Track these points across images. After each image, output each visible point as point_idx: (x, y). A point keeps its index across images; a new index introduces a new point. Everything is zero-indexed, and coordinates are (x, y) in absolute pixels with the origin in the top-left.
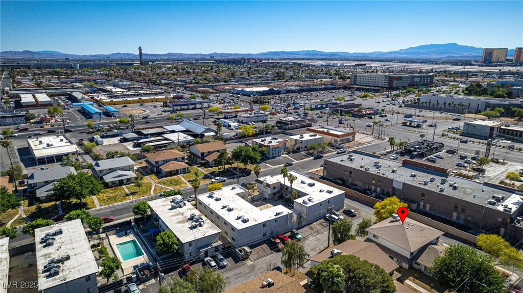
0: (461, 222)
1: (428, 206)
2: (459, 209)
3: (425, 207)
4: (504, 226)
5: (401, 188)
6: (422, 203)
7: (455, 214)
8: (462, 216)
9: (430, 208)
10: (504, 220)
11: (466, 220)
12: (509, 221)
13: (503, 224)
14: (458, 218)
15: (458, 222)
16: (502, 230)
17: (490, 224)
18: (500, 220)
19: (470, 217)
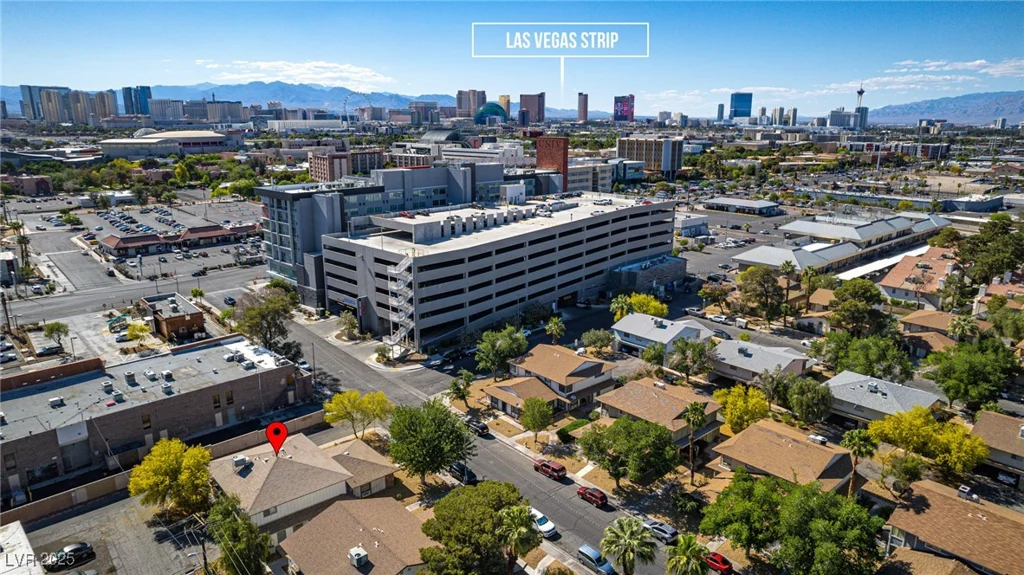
0: (233, 422)
1: (164, 433)
2: (223, 402)
4: (291, 387)
5: (85, 434)
6: (149, 436)
7: (219, 416)
8: (231, 412)
9: (170, 434)
10: (288, 378)
11: (240, 415)
13: (288, 385)
14: (225, 419)
15: (228, 426)
16: (291, 394)
17: (273, 397)
18: (283, 381)
19: (243, 404)
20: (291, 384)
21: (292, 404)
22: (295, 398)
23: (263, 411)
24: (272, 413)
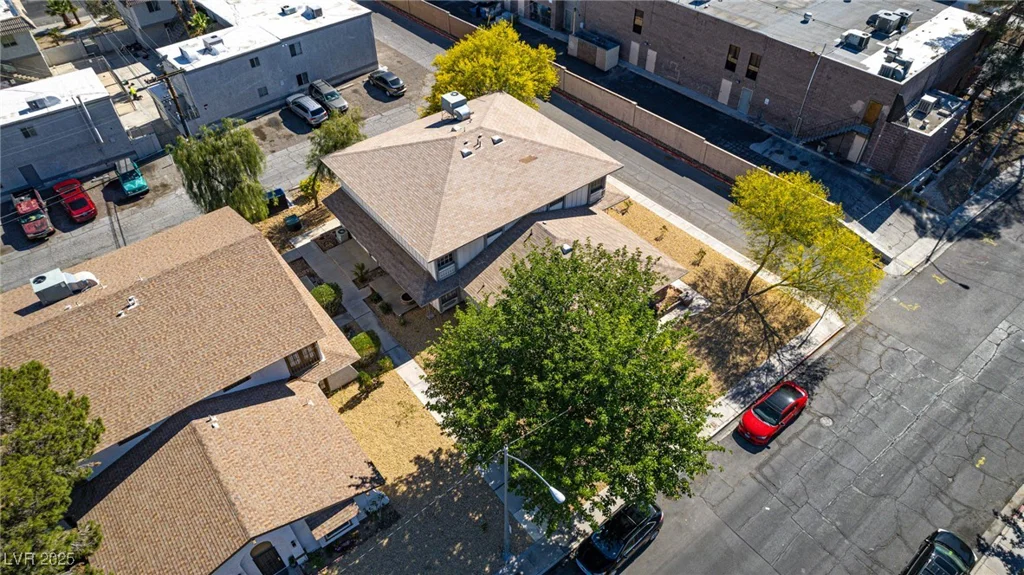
0: (742, 113)
1: (652, 55)
2: (742, 64)
3: (642, 59)
4: (866, 129)
6: (635, 46)
7: (726, 85)
8: (747, 94)
9: (658, 64)
10: (872, 107)
11: (756, 106)
12: (886, 109)
13: (865, 121)
14: (734, 97)
15: (731, 112)
16: (859, 143)
17: (824, 122)
18: (858, 107)
19: (770, 94)
20: (868, 123)
21: (850, 164)
22: (864, 156)
23: (795, 132)
24: (799, 146)
